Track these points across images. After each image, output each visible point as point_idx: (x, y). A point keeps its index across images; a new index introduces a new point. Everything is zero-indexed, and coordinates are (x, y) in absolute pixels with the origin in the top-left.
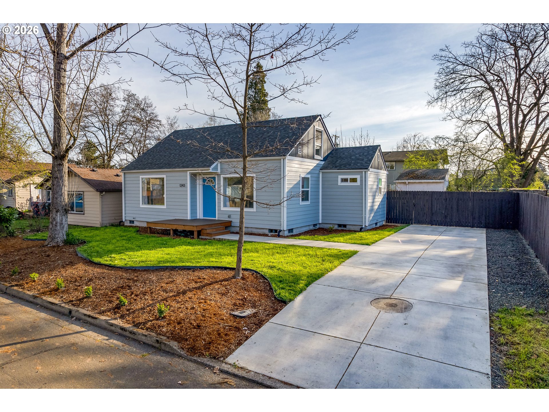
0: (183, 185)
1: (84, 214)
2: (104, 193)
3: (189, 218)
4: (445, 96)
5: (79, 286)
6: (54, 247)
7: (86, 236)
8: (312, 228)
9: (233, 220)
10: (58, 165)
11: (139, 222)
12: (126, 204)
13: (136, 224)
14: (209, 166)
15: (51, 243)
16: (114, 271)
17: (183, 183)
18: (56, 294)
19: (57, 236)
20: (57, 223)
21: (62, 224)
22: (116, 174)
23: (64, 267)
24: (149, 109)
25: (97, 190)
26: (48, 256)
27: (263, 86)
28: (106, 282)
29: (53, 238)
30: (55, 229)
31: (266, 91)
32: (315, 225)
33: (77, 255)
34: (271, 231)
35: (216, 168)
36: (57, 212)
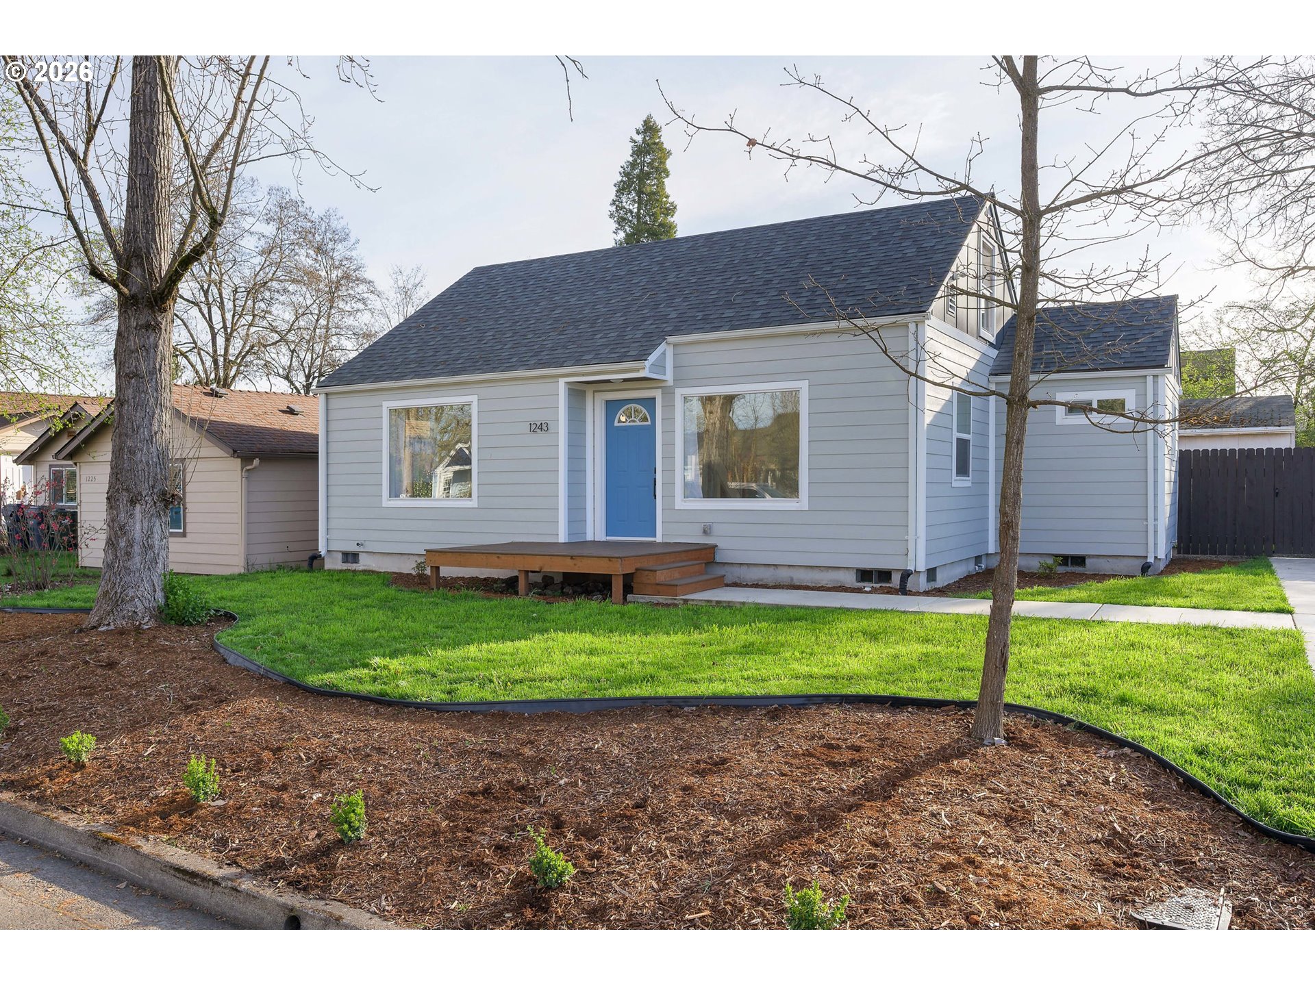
0: (540, 427)
1: (184, 535)
2: (256, 462)
3: (562, 538)
4: (1225, 192)
5: (284, 788)
6: (122, 632)
7: (222, 598)
8: (971, 568)
9: (721, 543)
10: (142, 327)
11: (377, 557)
12: (331, 499)
13: (365, 563)
14: (642, 357)
15: (110, 619)
16: (410, 721)
17: (538, 418)
18: (192, 827)
19: (131, 594)
20: (130, 544)
21: (151, 547)
22: (285, 408)
23: (187, 709)
24: (339, 246)
25: (235, 451)
26: (111, 665)
27: (661, 185)
28: (400, 770)
29: (116, 601)
30: (126, 568)
31: (670, 200)
32: (978, 559)
33: (225, 660)
34: (865, 575)
35: (660, 366)
36: (133, 502)
